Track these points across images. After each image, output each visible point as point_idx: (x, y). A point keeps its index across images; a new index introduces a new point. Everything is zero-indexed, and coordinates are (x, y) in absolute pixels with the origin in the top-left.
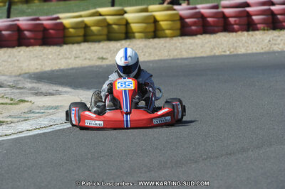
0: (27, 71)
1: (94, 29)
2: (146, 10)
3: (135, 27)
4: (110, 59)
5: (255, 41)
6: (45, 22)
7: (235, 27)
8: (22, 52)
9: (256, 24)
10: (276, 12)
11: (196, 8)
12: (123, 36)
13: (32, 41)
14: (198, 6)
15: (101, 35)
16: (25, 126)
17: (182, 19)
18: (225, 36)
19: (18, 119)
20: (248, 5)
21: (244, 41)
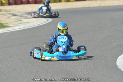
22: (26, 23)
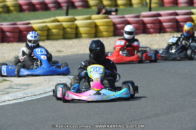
0: (8, 60)
1: (54, 31)
2: (90, 18)
3: (82, 30)
4: (65, 52)
5: (165, 40)
6: (20, 26)
7: (151, 30)
8: (4, 47)
9: (165, 29)
10: (179, 20)
11: (124, 17)
12: (74, 36)
13: (11, 39)
14: (126, 16)
15: (58, 35)
16: (7, 97)
17: (114, 25)
18: (144, 37)
19: (2, 93)
20: (160, 15)
21: (157, 41)
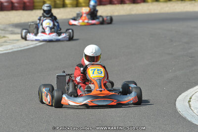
22: (14, 42)
